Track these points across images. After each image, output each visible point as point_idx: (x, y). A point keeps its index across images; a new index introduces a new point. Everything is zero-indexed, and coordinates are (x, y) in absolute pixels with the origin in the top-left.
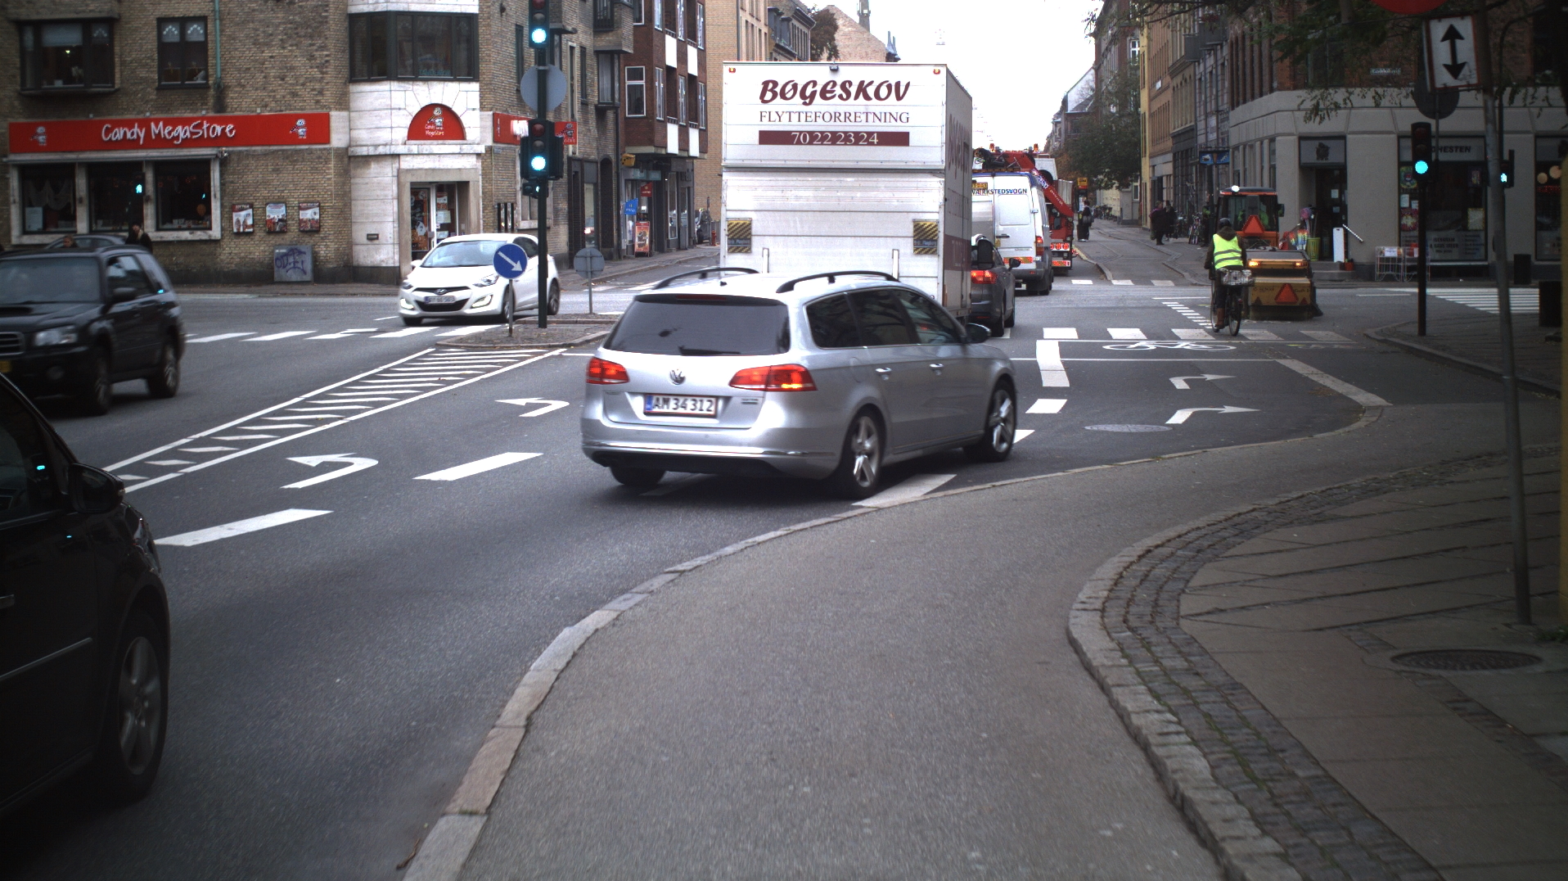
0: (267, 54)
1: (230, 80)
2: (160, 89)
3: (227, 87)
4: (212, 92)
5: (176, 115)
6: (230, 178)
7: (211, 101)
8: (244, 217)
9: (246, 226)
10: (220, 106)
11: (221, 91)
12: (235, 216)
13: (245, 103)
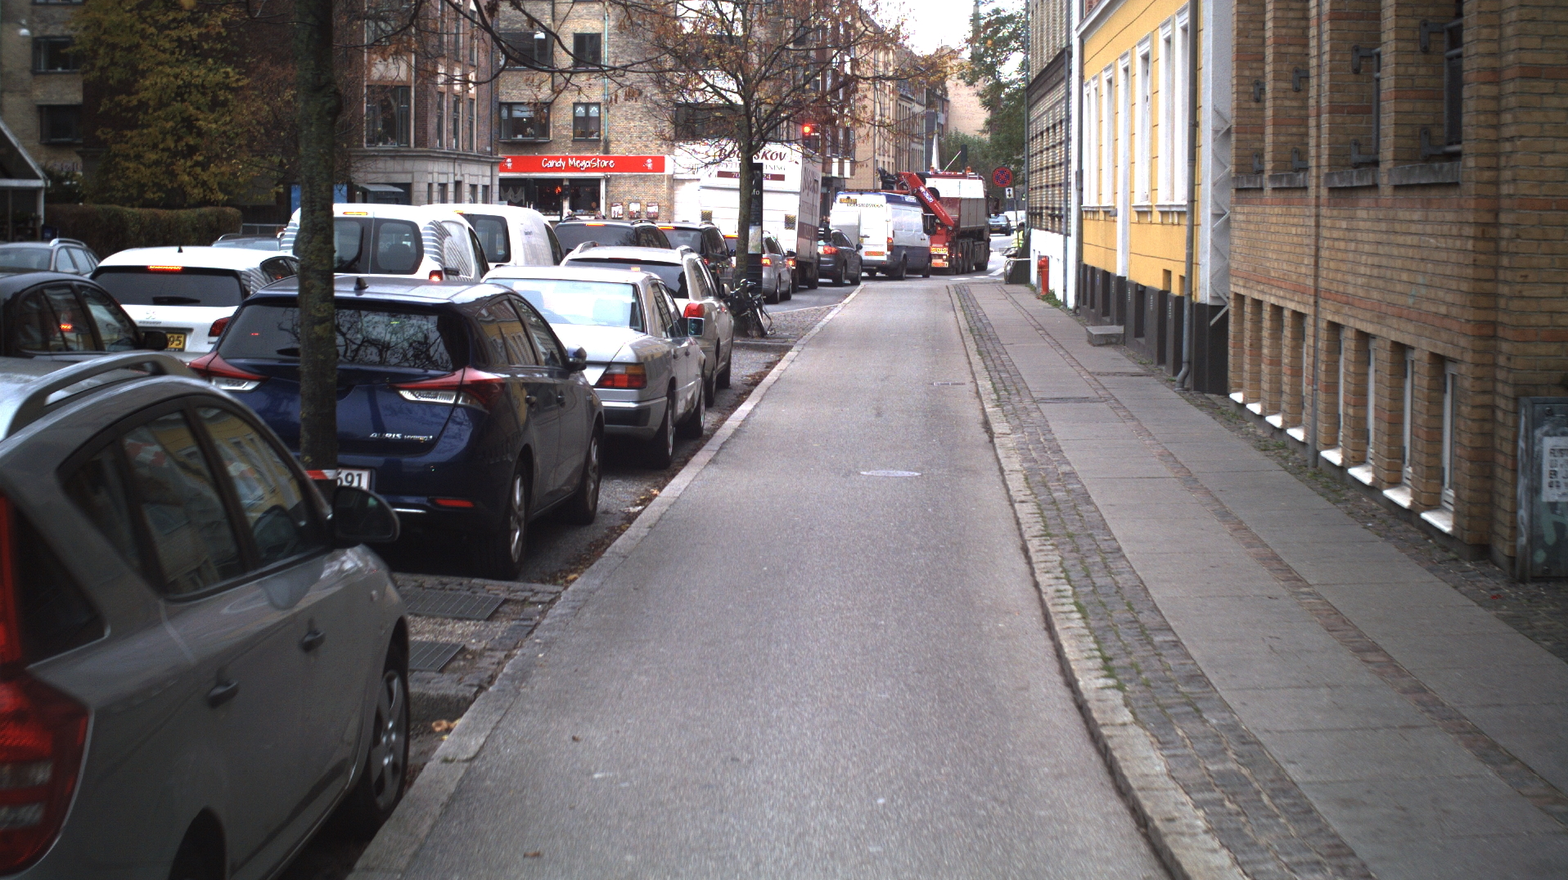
0: (632, 124)
1: (612, 138)
2: (574, 141)
3: (610, 141)
4: (602, 143)
5: (583, 155)
6: (610, 189)
7: (602, 149)
8: (617, 210)
9: (618, 214)
10: (606, 151)
11: (607, 143)
12: (613, 209)
13: (619, 150)
